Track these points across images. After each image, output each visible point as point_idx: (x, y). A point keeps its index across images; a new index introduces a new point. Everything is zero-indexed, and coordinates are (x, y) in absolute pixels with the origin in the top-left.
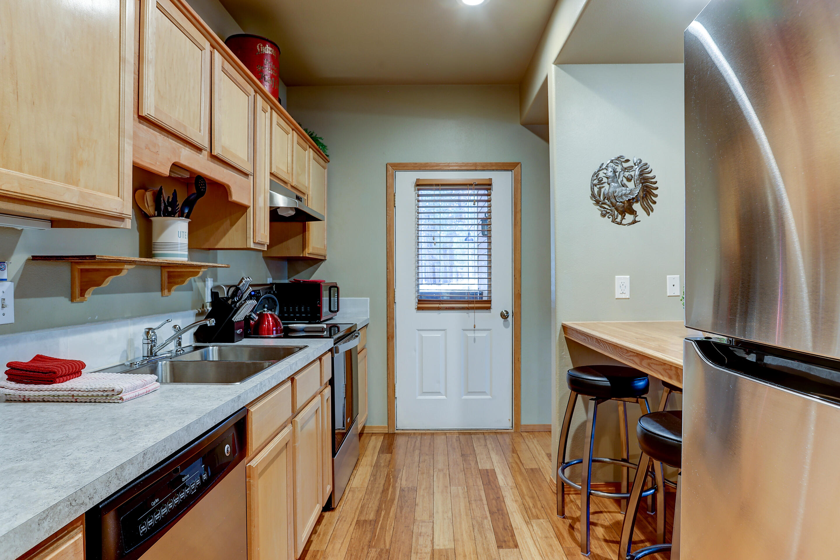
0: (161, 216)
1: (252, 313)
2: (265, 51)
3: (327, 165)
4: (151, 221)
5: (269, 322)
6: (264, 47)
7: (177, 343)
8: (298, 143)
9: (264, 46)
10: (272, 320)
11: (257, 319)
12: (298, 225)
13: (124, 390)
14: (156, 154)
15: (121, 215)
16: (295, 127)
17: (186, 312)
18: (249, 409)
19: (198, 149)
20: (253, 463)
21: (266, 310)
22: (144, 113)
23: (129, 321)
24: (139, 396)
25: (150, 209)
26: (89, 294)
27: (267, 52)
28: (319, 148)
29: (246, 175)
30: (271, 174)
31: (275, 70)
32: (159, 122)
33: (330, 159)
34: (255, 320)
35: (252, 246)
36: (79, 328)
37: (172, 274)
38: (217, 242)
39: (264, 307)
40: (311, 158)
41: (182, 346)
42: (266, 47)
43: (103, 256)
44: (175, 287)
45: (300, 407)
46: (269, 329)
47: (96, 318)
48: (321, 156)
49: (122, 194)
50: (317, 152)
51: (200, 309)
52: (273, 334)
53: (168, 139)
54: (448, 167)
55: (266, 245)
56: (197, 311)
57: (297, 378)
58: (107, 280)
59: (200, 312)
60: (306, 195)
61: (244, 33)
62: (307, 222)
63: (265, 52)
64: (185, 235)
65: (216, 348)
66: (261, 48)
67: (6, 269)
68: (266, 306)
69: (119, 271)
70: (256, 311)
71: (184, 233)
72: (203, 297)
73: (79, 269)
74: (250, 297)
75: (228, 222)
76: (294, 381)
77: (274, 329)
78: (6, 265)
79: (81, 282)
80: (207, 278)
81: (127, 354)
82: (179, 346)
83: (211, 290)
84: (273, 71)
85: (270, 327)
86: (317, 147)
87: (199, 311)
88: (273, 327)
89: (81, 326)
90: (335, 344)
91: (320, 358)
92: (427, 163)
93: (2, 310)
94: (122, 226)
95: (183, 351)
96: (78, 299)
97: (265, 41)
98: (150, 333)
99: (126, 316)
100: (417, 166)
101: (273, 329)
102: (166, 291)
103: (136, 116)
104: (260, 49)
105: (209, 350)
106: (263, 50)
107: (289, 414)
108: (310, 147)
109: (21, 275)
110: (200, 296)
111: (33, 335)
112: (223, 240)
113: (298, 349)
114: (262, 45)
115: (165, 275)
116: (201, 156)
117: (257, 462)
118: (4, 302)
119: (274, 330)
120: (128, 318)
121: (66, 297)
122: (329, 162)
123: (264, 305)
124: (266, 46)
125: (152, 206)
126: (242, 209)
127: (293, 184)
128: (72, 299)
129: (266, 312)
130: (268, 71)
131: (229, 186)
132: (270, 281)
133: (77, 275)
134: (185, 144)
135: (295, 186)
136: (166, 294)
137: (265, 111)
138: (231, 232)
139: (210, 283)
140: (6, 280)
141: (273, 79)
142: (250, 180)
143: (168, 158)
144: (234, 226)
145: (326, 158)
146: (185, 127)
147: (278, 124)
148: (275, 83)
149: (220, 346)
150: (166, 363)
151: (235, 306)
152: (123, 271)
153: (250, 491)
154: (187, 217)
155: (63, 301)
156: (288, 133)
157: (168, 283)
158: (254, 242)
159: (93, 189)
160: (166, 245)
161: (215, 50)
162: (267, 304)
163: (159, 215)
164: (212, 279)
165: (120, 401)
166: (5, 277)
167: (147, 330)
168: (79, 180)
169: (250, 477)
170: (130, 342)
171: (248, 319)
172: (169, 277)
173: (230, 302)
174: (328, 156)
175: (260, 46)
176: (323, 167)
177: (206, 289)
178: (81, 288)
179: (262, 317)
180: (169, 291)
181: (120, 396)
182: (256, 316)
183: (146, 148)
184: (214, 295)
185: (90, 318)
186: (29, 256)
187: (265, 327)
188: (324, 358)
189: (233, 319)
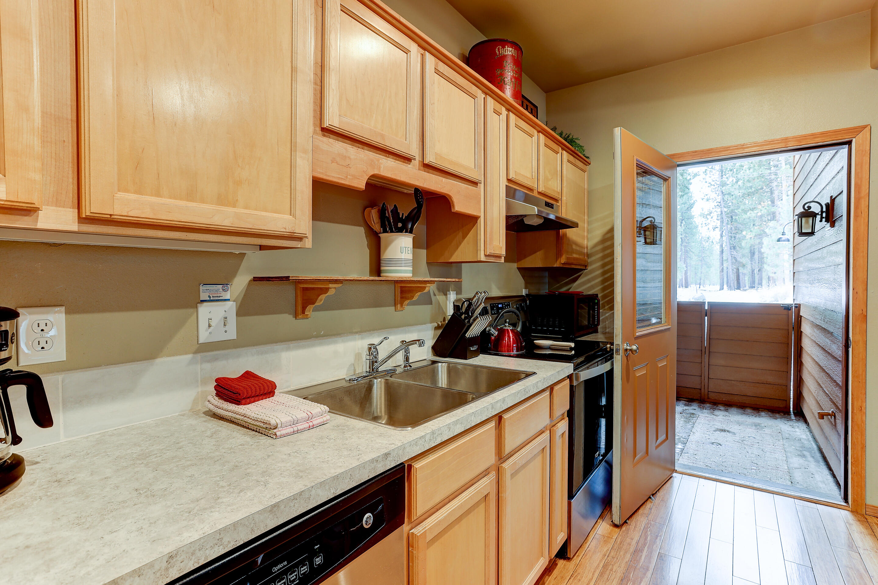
0: (387, 232)
1: (491, 328)
2: (504, 52)
3: (588, 168)
4: (379, 238)
5: (509, 337)
6: (504, 49)
7: (405, 358)
8: (546, 145)
9: (503, 47)
10: (512, 337)
11: (496, 334)
12: (550, 234)
13: (279, 426)
14: (347, 167)
15: (292, 234)
16: (542, 129)
17: (424, 326)
18: (413, 464)
19: (407, 159)
20: (418, 531)
21: (507, 325)
22: (326, 125)
23: (357, 336)
24: (298, 432)
25: (377, 227)
26: (309, 311)
27: (507, 54)
28: (575, 149)
29: (475, 183)
30: (509, 180)
31: (516, 71)
32: (346, 132)
33: (592, 160)
34: (495, 335)
35: (483, 258)
36: (303, 343)
37: (403, 289)
38: (451, 256)
39: (506, 322)
40: (565, 160)
41: (410, 361)
42: (505, 49)
43: (299, 277)
44: (407, 302)
45: (510, 450)
46: (509, 346)
47: (322, 333)
48: (577, 157)
49: (294, 212)
50: (573, 154)
51: (441, 322)
52: (513, 352)
53: (363, 150)
54: (741, 150)
55: (503, 258)
56: (436, 325)
57: (506, 416)
58: (320, 298)
59: (440, 325)
60: (560, 202)
61: (487, 39)
62: (561, 230)
63: (504, 54)
64: (408, 250)
65: (445, 364)
66: (500, 50)
67: (229, 290)
68: (508, 320)
69: (326, 290)
70: (496, 326)
71: (407, 248)
72: (444, 310)
73: (301, 287)
74: (484, 312)
75: (460, 234)
76: (502, 420)
77: (515, 345)
78: (229, 287)
79: (303, 300)
80: (449, 291)
81: (354, 368)
82: (407, 361)
83: (454, 302)
84: (513, 72)
85: (511, 344)
86: (573, 149)
87: (438, 325)
88: (513, 344)
89: (304, 341)
90: (574, 370)
91: (551, 388)
92: (711, 149)
93: (224, 327)
94: (299, 246)
95: (411, 366)
96: (300, 316)
97: (503, 43)
98: (372, 349)
99: (354, 331)
100: (698, 154)
101: (513, 345)
102: (399, 306)
103: (318, 129)
104: (499, 52)
105: (438, 366)
106: (502, 52)
107: (491, 459)
108: (563, 149)
109: (244, 295)
110: (441, 309)
111: (254, 349)
112: (456, 254)
113: (523, 376)
114: (501, 47)
115: (399, 290)
116: (409, 166)
117: (425, 527)
118: (226, 320)
119: (515, 347)
120: (356, 333)
121: (290, 314)
122: (590, 164)
123: (506, 320)
124: (506, 47)
125: (378, 223)
126: (473, 220)
127: (540, 190)
128: (296, 316)
129: (507, 328)
130: (509, 73)
131: (450, 196)
132: (524, 292)
133: (299, 293)
134: (388, 155)
135: (543, 192)
136: (399, 309)
137: (499, 114)
138: (463, 244)
139: (452, 296)
140: (229, 300)
141: (513, 80)
142: (480, 188)
143: (364, 171)
144: (466, 239)
145: (585, 161)
146: (382, 136)
147: (517, 126)
148: (516, 84)
149: (449, 363)
150: (381, 381)
151: (469, 321)
152: (330, 290)
153: (413, 564)
154: (411, 232)
155: (288, 318)
156: (531, 136)
157: (401, 298)
158: (485, 255)
159: (256, 210)
160: (391, 261)
161: (426, 52)
162: (509, 320)
163: (385, 231)
164: (455, 292)
165: (274, 437)
166: (228, 297)
167: (370, 346)
168: (237, 200)
169: (413, 547)
170: (358, 356)
171: (485, 334)
172: (402, 292)
173: (463, 317)
174: (588, 158)
175: (499, 49)
176: (582, 170)
177: (448, 302)
178: (303, 305)
179: (502, 332)
180: (402, 306)
181: (275, 431)
182: (496, 331)
183: (332, 162)
184: (457, 308)
185: (315, 333)
186: (251, 277)
187: (505, 343)
188: (556, 388)
189: (466, 335)
